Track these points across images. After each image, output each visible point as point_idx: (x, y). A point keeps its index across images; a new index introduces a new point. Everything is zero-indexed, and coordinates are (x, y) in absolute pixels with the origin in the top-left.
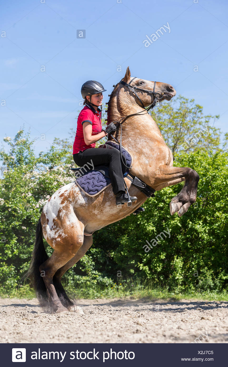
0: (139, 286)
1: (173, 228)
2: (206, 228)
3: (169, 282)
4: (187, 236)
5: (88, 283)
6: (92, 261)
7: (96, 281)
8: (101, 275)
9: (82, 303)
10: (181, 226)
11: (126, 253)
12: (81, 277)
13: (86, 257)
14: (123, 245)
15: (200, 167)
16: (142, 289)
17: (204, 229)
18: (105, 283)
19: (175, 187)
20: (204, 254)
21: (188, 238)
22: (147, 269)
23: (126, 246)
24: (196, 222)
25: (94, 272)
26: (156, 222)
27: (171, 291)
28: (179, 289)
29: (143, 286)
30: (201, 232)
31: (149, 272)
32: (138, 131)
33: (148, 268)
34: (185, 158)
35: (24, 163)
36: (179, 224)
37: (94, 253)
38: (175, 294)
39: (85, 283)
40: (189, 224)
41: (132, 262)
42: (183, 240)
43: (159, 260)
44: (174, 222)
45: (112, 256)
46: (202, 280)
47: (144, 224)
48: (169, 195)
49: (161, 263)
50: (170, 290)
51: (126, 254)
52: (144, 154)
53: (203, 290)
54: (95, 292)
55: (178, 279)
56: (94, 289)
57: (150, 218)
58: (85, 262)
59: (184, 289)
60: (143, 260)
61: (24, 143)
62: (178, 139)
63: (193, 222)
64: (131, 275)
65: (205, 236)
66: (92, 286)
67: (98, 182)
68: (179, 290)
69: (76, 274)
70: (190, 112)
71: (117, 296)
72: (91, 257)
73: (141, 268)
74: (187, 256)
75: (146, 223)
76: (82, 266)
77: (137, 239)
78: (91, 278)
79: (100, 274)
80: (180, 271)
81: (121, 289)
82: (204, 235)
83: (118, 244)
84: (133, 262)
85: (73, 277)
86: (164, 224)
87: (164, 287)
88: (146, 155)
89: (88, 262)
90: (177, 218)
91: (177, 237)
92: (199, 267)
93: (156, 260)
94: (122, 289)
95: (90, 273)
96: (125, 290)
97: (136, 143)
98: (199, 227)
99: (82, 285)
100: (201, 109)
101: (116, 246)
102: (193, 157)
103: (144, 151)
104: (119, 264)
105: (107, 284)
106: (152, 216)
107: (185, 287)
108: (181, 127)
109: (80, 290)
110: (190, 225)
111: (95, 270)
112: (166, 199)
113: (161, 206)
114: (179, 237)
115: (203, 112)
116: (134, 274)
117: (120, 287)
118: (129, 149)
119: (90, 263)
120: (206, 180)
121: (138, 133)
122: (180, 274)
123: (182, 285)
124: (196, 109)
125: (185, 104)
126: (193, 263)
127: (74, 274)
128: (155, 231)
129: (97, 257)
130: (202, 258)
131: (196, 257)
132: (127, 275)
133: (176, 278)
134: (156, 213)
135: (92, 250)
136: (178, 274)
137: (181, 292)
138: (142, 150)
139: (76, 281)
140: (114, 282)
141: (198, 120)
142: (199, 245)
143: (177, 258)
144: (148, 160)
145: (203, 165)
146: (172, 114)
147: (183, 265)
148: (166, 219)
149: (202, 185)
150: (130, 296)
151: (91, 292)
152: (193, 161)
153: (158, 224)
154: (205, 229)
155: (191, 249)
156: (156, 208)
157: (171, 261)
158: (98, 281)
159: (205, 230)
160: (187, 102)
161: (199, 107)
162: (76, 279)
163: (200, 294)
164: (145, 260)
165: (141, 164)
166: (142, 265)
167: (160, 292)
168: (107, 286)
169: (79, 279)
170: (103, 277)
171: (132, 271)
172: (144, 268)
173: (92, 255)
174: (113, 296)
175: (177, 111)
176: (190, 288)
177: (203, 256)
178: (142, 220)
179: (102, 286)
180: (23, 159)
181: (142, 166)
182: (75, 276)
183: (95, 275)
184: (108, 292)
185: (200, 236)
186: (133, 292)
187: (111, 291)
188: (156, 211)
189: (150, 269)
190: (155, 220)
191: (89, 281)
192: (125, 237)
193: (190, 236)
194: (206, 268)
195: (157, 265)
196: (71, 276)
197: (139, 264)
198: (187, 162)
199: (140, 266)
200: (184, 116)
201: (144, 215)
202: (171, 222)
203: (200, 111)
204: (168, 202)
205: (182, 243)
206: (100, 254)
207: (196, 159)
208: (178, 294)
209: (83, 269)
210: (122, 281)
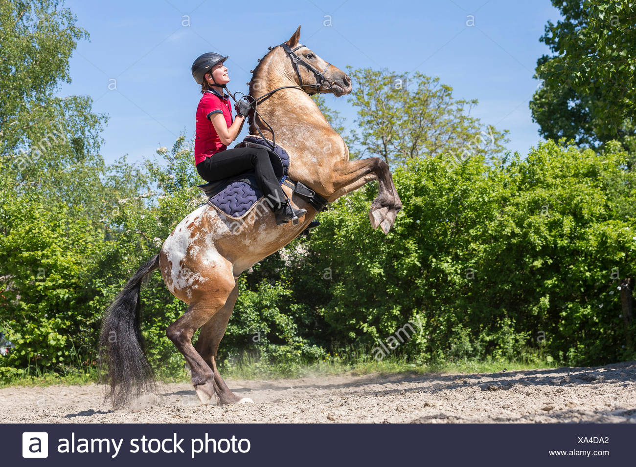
0: (364, 356)
1: (409, 269)
2: (457, 266)
3: (407, 349)
4: (431, 280)
5: (289, 355)
6: (294, 323)
7: (300, 352)
8: (308, 343)
9: (280, 385)
10: (420, 265)
11: (342, 308)
12: (278, 347)
13: (285, 318)
14: (337, 298)
15: (445, 178)
16: (369, 360)
17: (454, 268)
18: (314, 355)
19: (409, 208)
20: (456, 305)
21: (432, 283)
22: (373, 330)
23: (342, 298)
24: (442, 259)
25: (297, 339)
26: (383, 262)
27: (410, 362)
28: (423, 358)
29: (369, 356)
30: (450, 274)
31: (377, 335)
32: (295, 116)
33: (375, 329)
34: (423, 166)
35: (187, 185)
36: (418, 263)
37: (296, 310)
38: (417, 365)
39: (285, 355)
40: (432, 262)
41: (351, 322)
42: (424, 285)
43: (391, 317)
44: (410, 260)
45: (322, 314)
46: (455, 343)
47: (366, 266)
48: (401, 220)
49: (395, 320)
50: (409, 360)
51: (342, 310)
52: (308, 149)
53: (457, 358)
54: (300, 367)
55: (420, 343)
56: (298, 363)
57: (375, 257)
58: (283, 325)
59: (430, 357)
60: (368, 318)
61: (187, 154)
62: (418, 137)
63: (437, 259)
64: (351, 341)
65: (457, 279)
66: (295, 360)
67: (244, 196)
68: (422, 360)
69: (271, 343)
70: (434, 96)
71: (332, 371)
72: (291, 317)
73: (365, 330)
74: (432, 309)
75: (368, 263)
76: (279, 331)
77: (358, 288)
78: (293, 347)
79: (305, 341)
80: (422, 331)
81: (338, 362)
82: (455, 277)
83: (330, 296)
84: (353, 321)
85: (267, 347)
86: (396, 264)
87: (401, 355)
88: (311, 150)
89: (287, 324)
90: (415, 254)
91: (416, 282)
92: (450, 325)
93: (386, 317)
94: (340, 361)
95: (291, 340)
96: (344, 363)
97: (294, 134)
98: (447, 265)
99: (281, 358)
100: (450, 92)
101: (326, 299)
102: (433, 164)
103: (308, 144)
104: (334, 325)
105: (317, 356)
106: (378, 252)
107: (431, 355)
108: (422, 118)
109: (278, 366)
110: (433, 264)
111: (297, 335)
112: (397, 227)
113: (390, 237)
114: (418, 281)
115: (452, 96)
116: (356, 338)
117: (335, 359)
118: (284, 144)
119: (291, 326)
120: (454, 197)
121: (295, 118)
122: (422, 336)
123: (426, 352)
124: (443, 92)
125: (426, 85)
126: (441, 319)
127: (268, 343)
128: (383, 274)
129: (300, 317)
130: (454, 311)
131: (445, 310)
132: (345, 341)
133: (417, 342)
134: (383, 249)
135: (293, 307)
136: (420, 337)
137: (425, 362)
138: (304, 144)
139: (272, 353)
140: (327, 352)
141: (446, 108)
142: (448, 292)
143: (417, 313)
144: (316, 156)
145: (447, 175)
146: (408, 101)
147: (426, 322)
148: (398, 257)
149: (449, 203)
150: (351, 371)
151: (293, 368)
152: (434, 170)
153: (386, 264)
154: (457, 268)
155: (436, 298)
156: (383, 241)
157: (409, 317)
158: (303, 351)
159: (455, 270)
160: (429, 83)
161: (446, 89)
162: (272, 350)
163: (454, 364)
164: (370, 317)
165: (305, 164)
166: (366, 325)
167: (395, 364)
168: (316, 358)
169: (275, 350)
170: (311, 345)
171: (353, 335)
172: (370, 329)
173: (293, 314)
174: (327, 372)
175: (414, 95)
176: (439, 356)
177: (455, 308)
178: (363, 259)
179: (309, 359)
180: (186, 179)
181: (307, 166)
182: (270, 346)
183: (298, 342)
184: (319, 367)
185: (449, 279)
186: (355, 366)
187: (324, 366)
188: (384, 245)
189: (378, 331)
190: (382, 258)
191: (291, 352)
192: (339, 285)
193: (434, 281)
194: (460, 325)
195: (388, 324)
196: (264, 346)
197: (362, 323)
198: (425, 172)
199: (363, 327)
200: (425, 103)
201: (366, 253)
202: (405, 260)
203: (449, 95)
204: (399, 232)
205: (423, 291)
206: (304, 312)
207: (438, 167)
208: (421, 365)
209: (280, 335)
210: (339, 350)
